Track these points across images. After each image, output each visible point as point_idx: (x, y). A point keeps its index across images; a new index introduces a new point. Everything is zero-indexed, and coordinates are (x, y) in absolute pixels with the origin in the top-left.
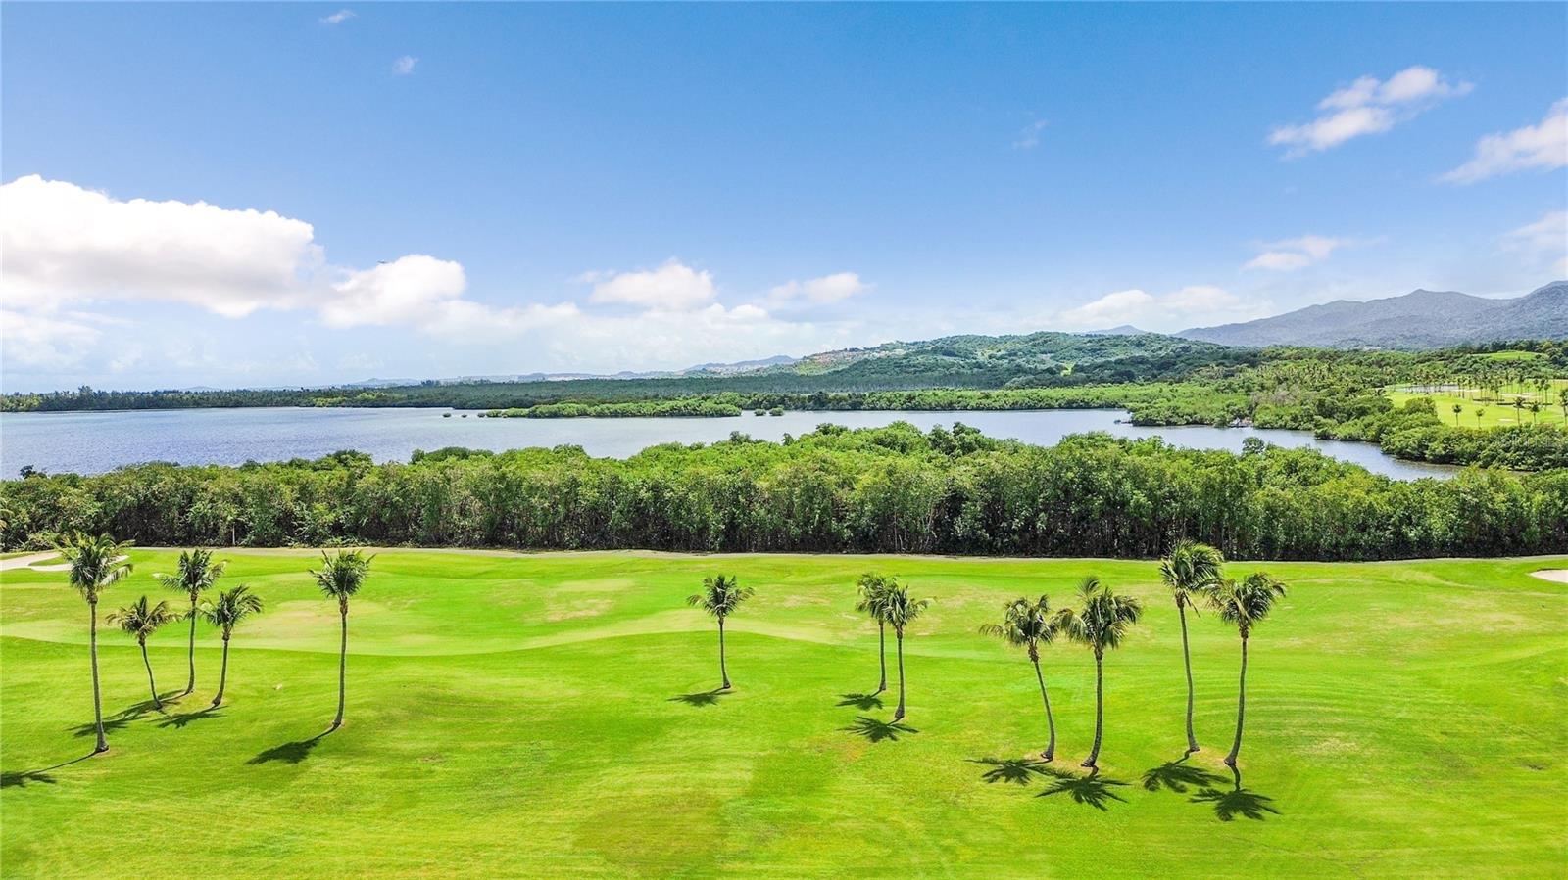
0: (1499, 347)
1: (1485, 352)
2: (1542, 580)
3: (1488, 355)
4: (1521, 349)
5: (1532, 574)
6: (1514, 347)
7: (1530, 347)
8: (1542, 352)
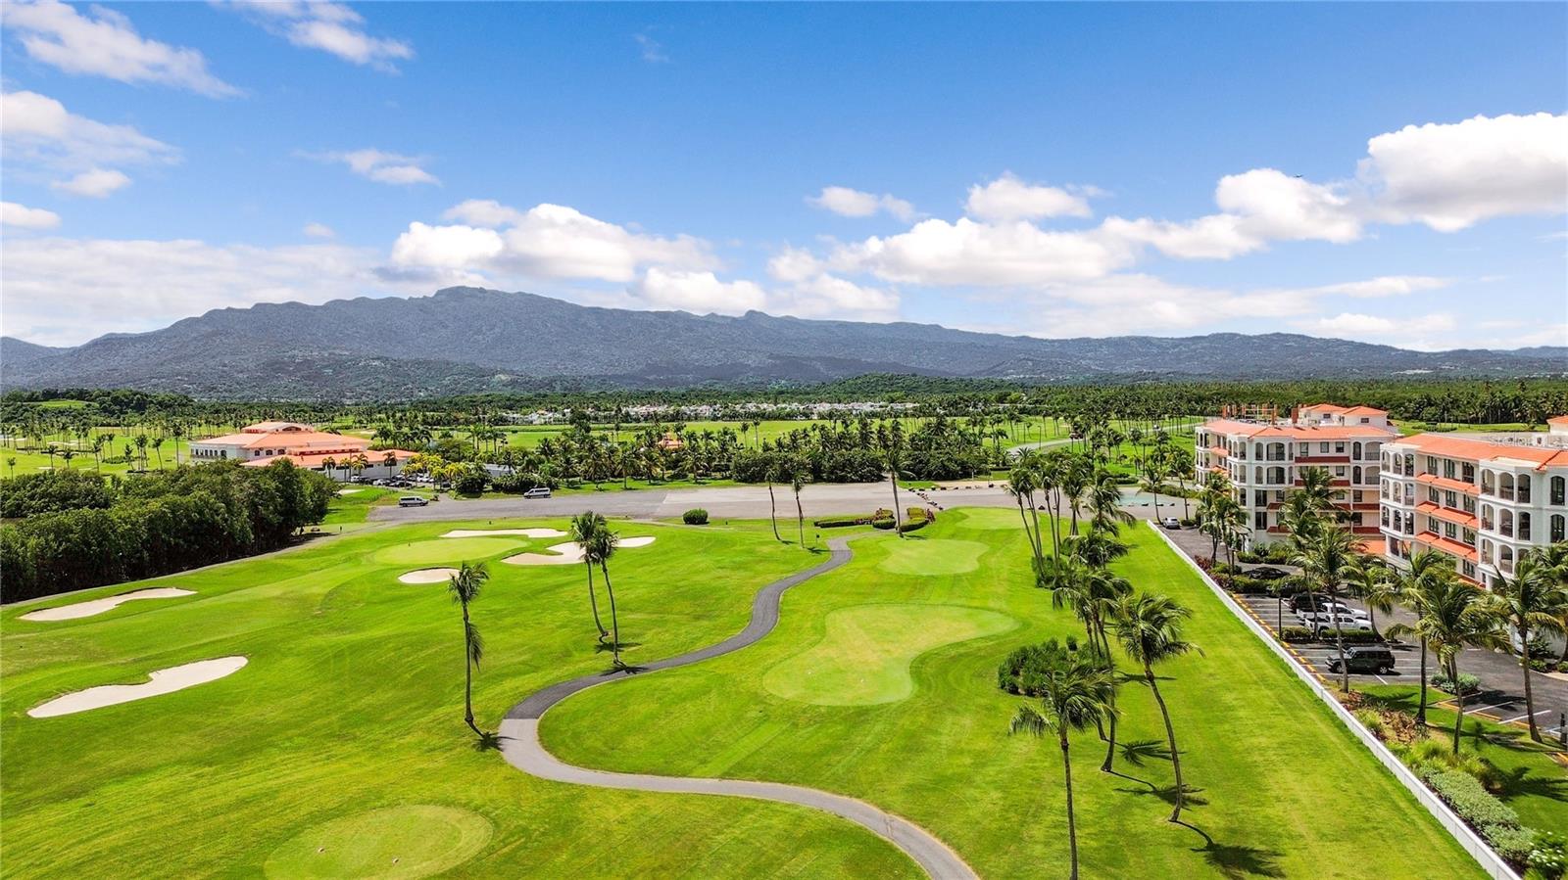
0: (51, 395)
1: (36, 400)
2: (29, 622)
3: (39, 403)
4: (72, 398)
5: (22, 618)
6: (65, 396)
7: (81, 395)
8: (92, 400)
